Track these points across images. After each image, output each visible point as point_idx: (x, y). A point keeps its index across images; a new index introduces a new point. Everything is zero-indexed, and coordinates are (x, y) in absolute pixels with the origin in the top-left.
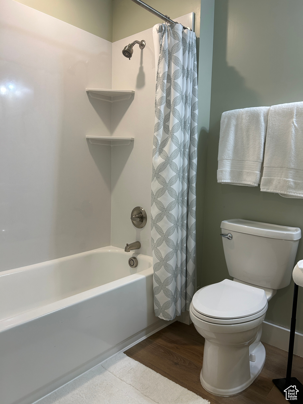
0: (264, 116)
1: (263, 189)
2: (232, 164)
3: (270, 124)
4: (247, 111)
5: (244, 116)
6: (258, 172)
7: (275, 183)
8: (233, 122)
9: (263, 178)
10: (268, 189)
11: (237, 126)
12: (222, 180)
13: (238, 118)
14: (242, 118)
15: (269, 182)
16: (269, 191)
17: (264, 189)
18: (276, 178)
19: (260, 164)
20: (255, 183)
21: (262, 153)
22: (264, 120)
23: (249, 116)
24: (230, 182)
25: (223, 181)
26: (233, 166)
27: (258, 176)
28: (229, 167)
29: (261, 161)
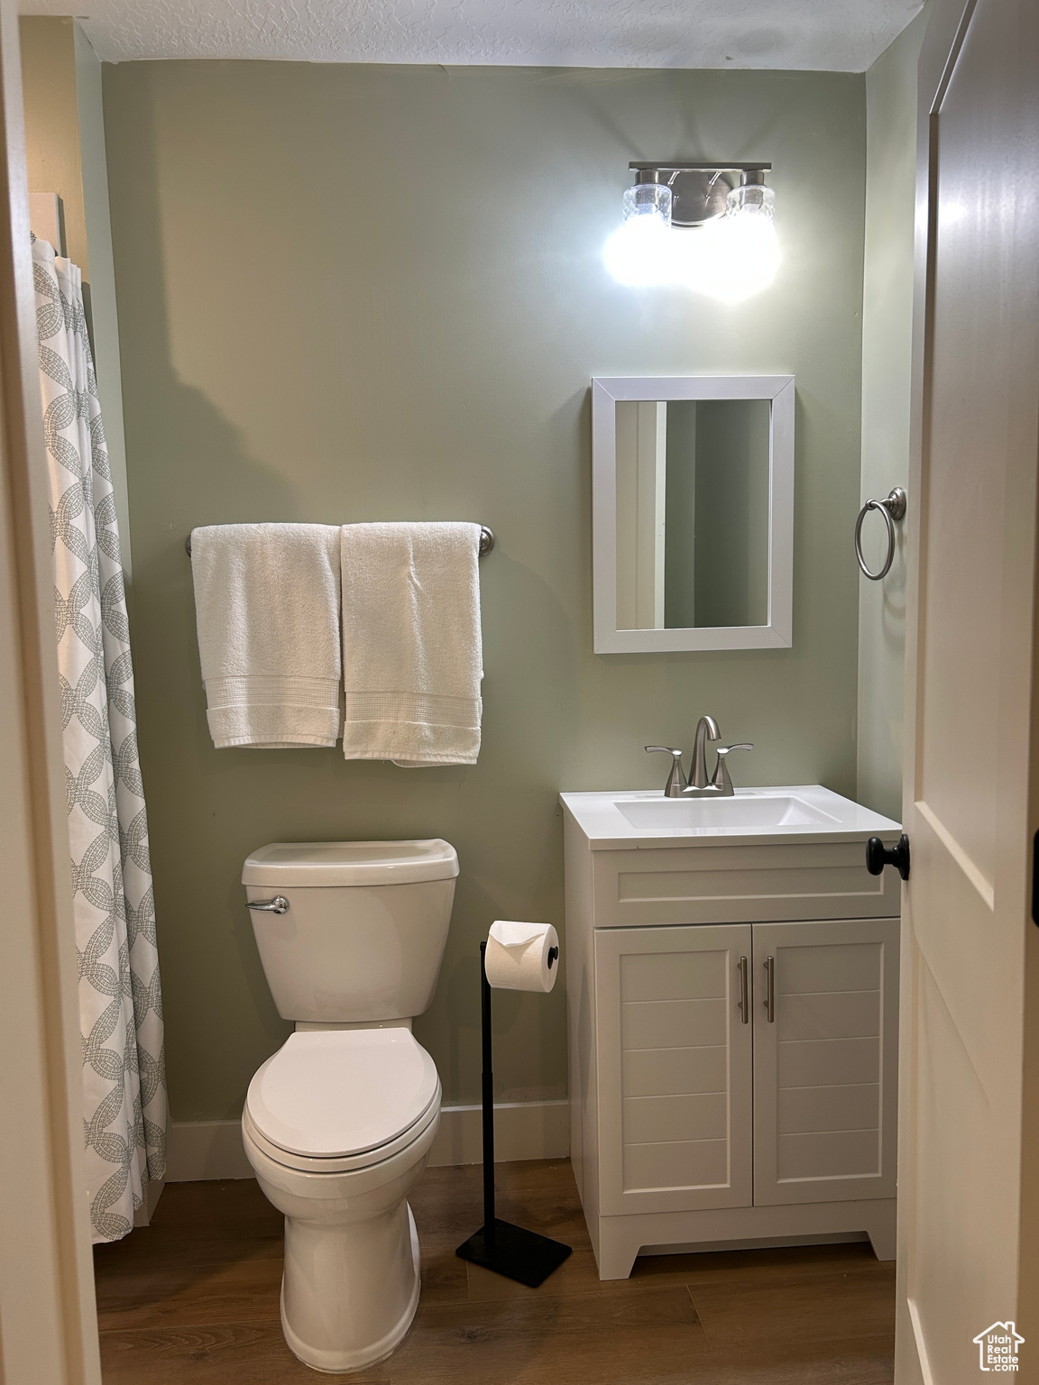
0: (329, 553)
1: (351, 753)
2: (249, 688)
3: (348, 577)
4: (276, 537)
5: (269, 548)
6: (335, 710)
7: (381, 733)
8: (238, 565)
9: (348, 722)
10: (366, 752)
11: (249, 576)
12: (232, 739)
13: (250, 551)
14: (263, 553)
15: (366, 733)
16: (368, 756)
17: (355, 752)
18: (382, 721)
19: (337, 684)
20: (328, 739)
21: (338, 655)
22: (331, 564)
23: (286, 549)
24: (251, 742)
25: (235, 741)
26: (253, 695)
27: (336, 720)
28: (244, 698)
29: (338, 677)
